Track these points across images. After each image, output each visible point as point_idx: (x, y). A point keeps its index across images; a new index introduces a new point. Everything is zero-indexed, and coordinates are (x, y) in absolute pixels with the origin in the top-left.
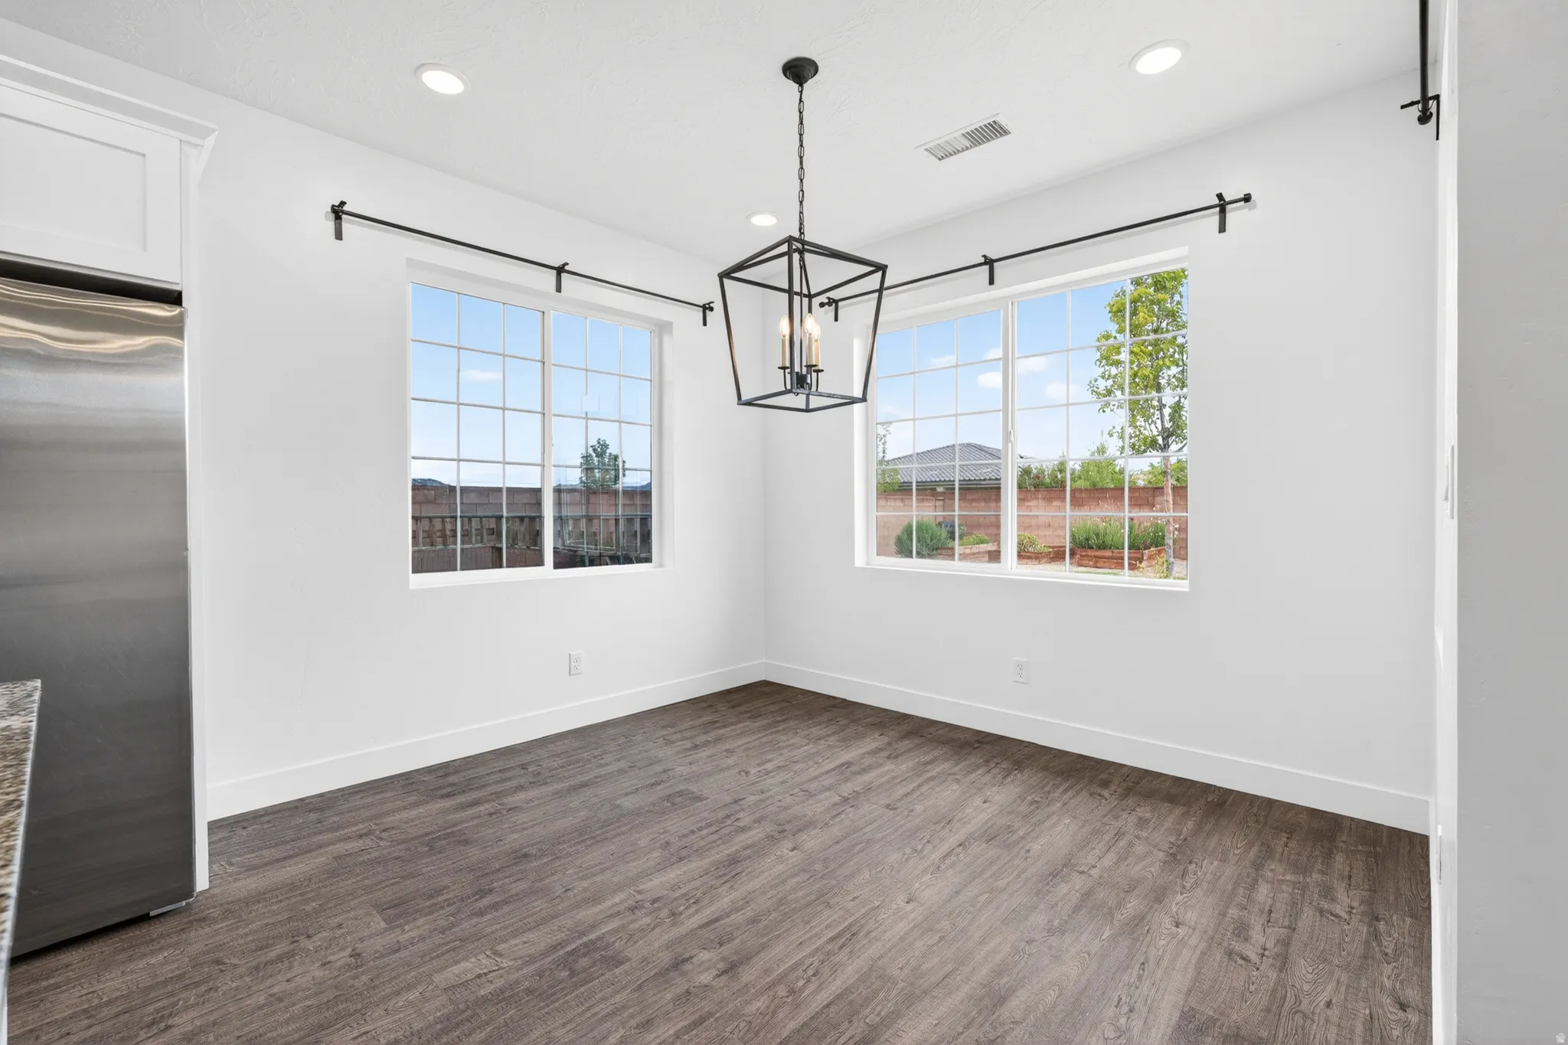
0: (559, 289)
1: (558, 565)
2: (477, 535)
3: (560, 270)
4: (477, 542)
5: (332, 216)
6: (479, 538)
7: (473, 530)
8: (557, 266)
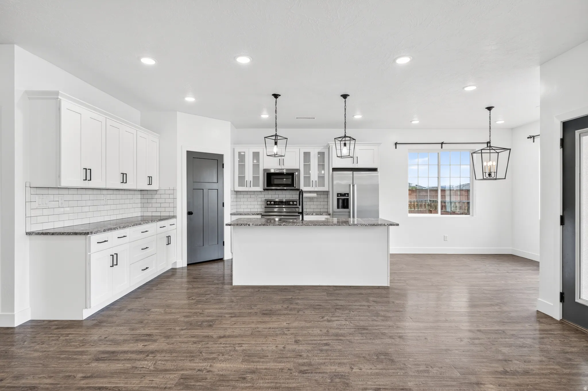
0: (442, 148)
1: (442, 214)
2: (424, 206)
3: (442, 143)
4: (424, 208)
5: (395, 145)
6: (425, 207)
7: (423, 204)
8: (441, 143)
